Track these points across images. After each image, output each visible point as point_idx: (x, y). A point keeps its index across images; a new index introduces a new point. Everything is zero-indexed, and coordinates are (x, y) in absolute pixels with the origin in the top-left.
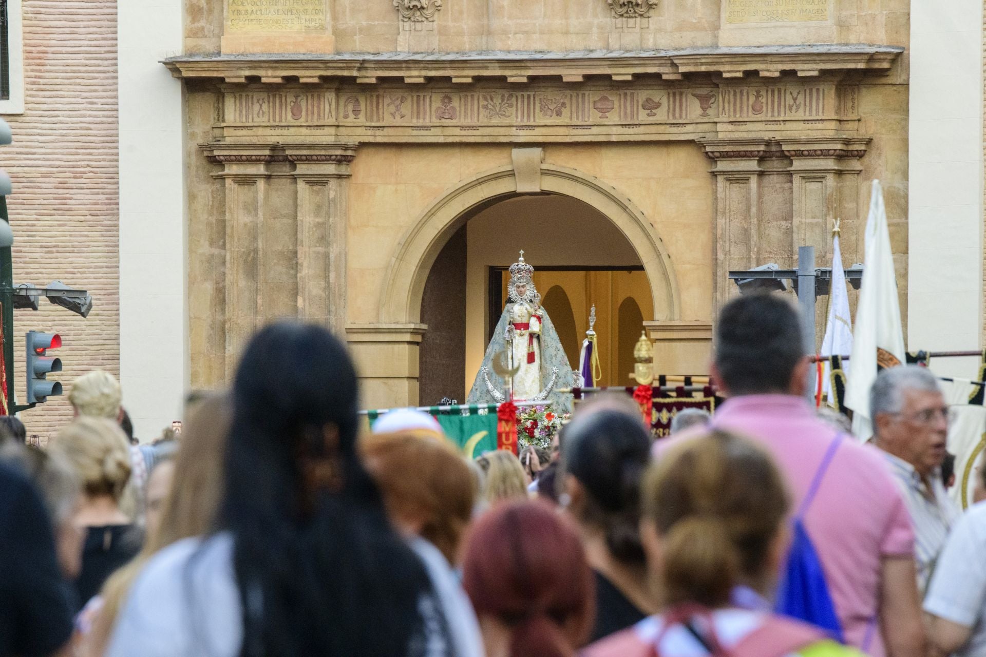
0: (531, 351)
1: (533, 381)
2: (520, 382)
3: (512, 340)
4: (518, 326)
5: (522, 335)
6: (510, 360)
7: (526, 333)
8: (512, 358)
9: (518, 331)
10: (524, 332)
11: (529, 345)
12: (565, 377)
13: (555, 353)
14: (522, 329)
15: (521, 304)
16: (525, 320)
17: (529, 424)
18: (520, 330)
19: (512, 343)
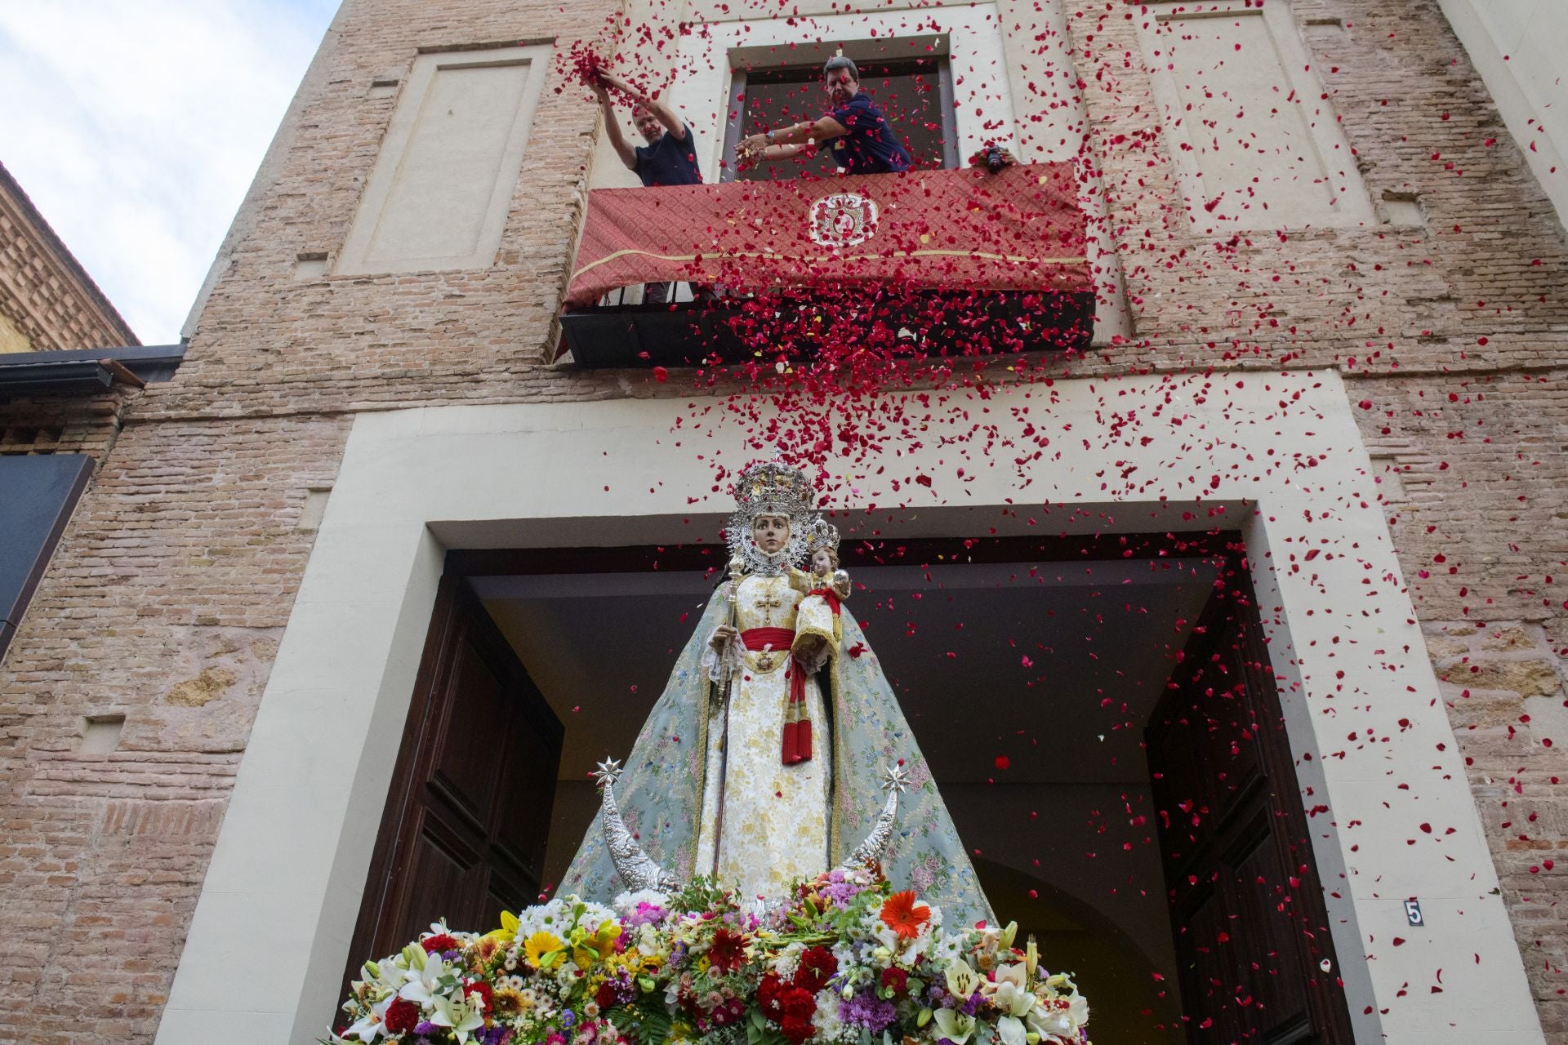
0: (796, 719)
1: (804, 831)
2: (748, 829)
3: (728, 684)
4: (756, 638)
5: (765, 667)
6: (714, 755)
7: (782, 661)
8: (724, 748)
9: (754, 655)
10: (773, 655)
11: (792, 700)
12: (926, 832)
13: (886, 742)
14: (768, 646)
15: (770, 575)
16: (778, 620)
17: (785, 964)
18: (760, 648)
19: (727, 695)
